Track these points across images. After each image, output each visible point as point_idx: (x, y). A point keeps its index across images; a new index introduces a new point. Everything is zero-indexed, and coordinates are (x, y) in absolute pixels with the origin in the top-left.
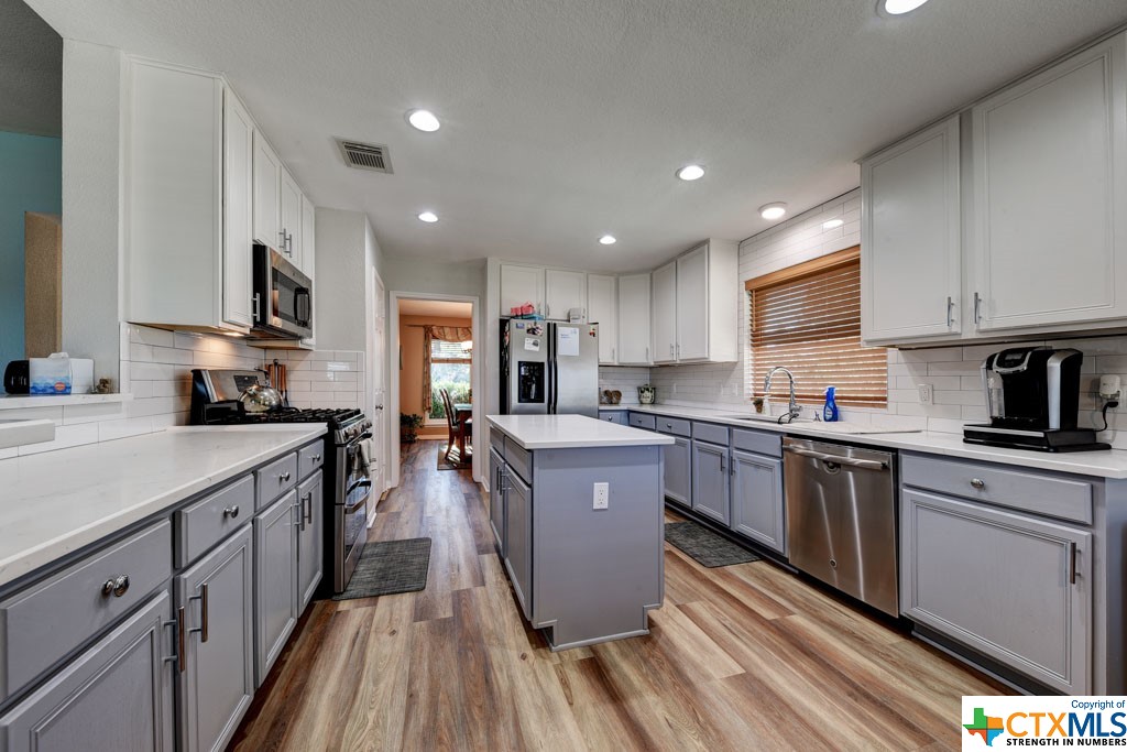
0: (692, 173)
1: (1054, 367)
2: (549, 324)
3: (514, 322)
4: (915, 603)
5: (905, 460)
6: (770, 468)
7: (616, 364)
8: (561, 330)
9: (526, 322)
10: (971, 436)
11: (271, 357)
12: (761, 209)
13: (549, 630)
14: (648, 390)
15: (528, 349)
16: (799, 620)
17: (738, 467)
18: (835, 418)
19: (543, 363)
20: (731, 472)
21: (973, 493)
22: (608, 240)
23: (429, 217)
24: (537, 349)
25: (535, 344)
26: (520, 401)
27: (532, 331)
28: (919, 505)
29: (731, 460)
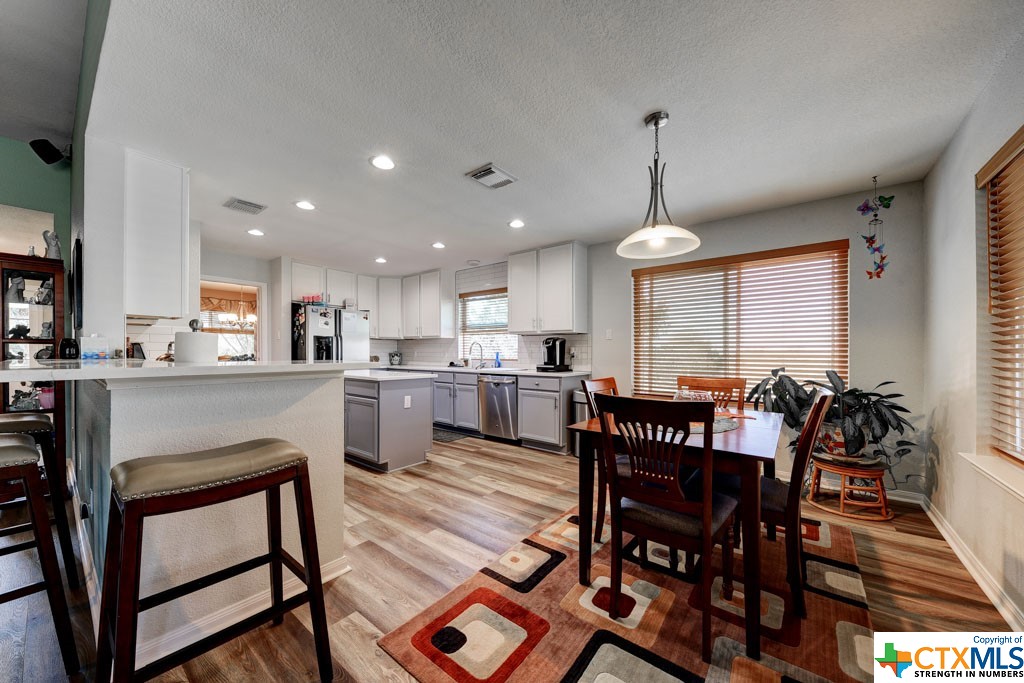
1: (558, 343)
2: (334, 309)
3: (309, 308)
4: (522, 431)
5: (519, 379)
6: (473, 391)
8: (344, 315)
9: (319, 308)
10: (540, 369)
13: (387, 464)
14: (396, 355)
15: (317, 326)
16: (484, 449)
17: (458, 393)
18: (499, 366)
19: (332, 338)
20: (455, 396)
21: (536, 387)
23: (256, 232)
24: (327, 327)
25: (326, 324)
27: (324, 315)
28: (523, 395)
29: (455, 390)
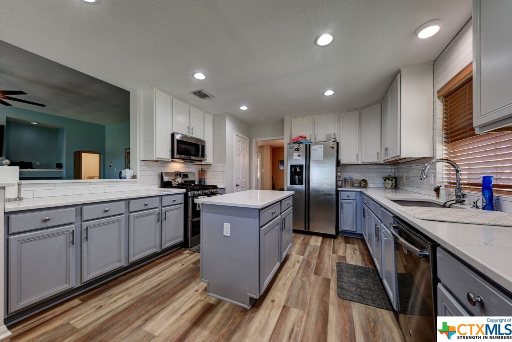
0: (325, 39)
2: (306, 145)
3: (289, 146)
7: (360, 163)
8: (313, 147)
9: (294, 145)
11: (200, 168)
12: (416, 32)
14: (389, 179)
15: (295, 158)
19: (303, 165)
22: (329, 93)
23: (244, 108)
24: (299, 158)
25: (299, 156)
26: (291, 184)
27: (297, 150)
